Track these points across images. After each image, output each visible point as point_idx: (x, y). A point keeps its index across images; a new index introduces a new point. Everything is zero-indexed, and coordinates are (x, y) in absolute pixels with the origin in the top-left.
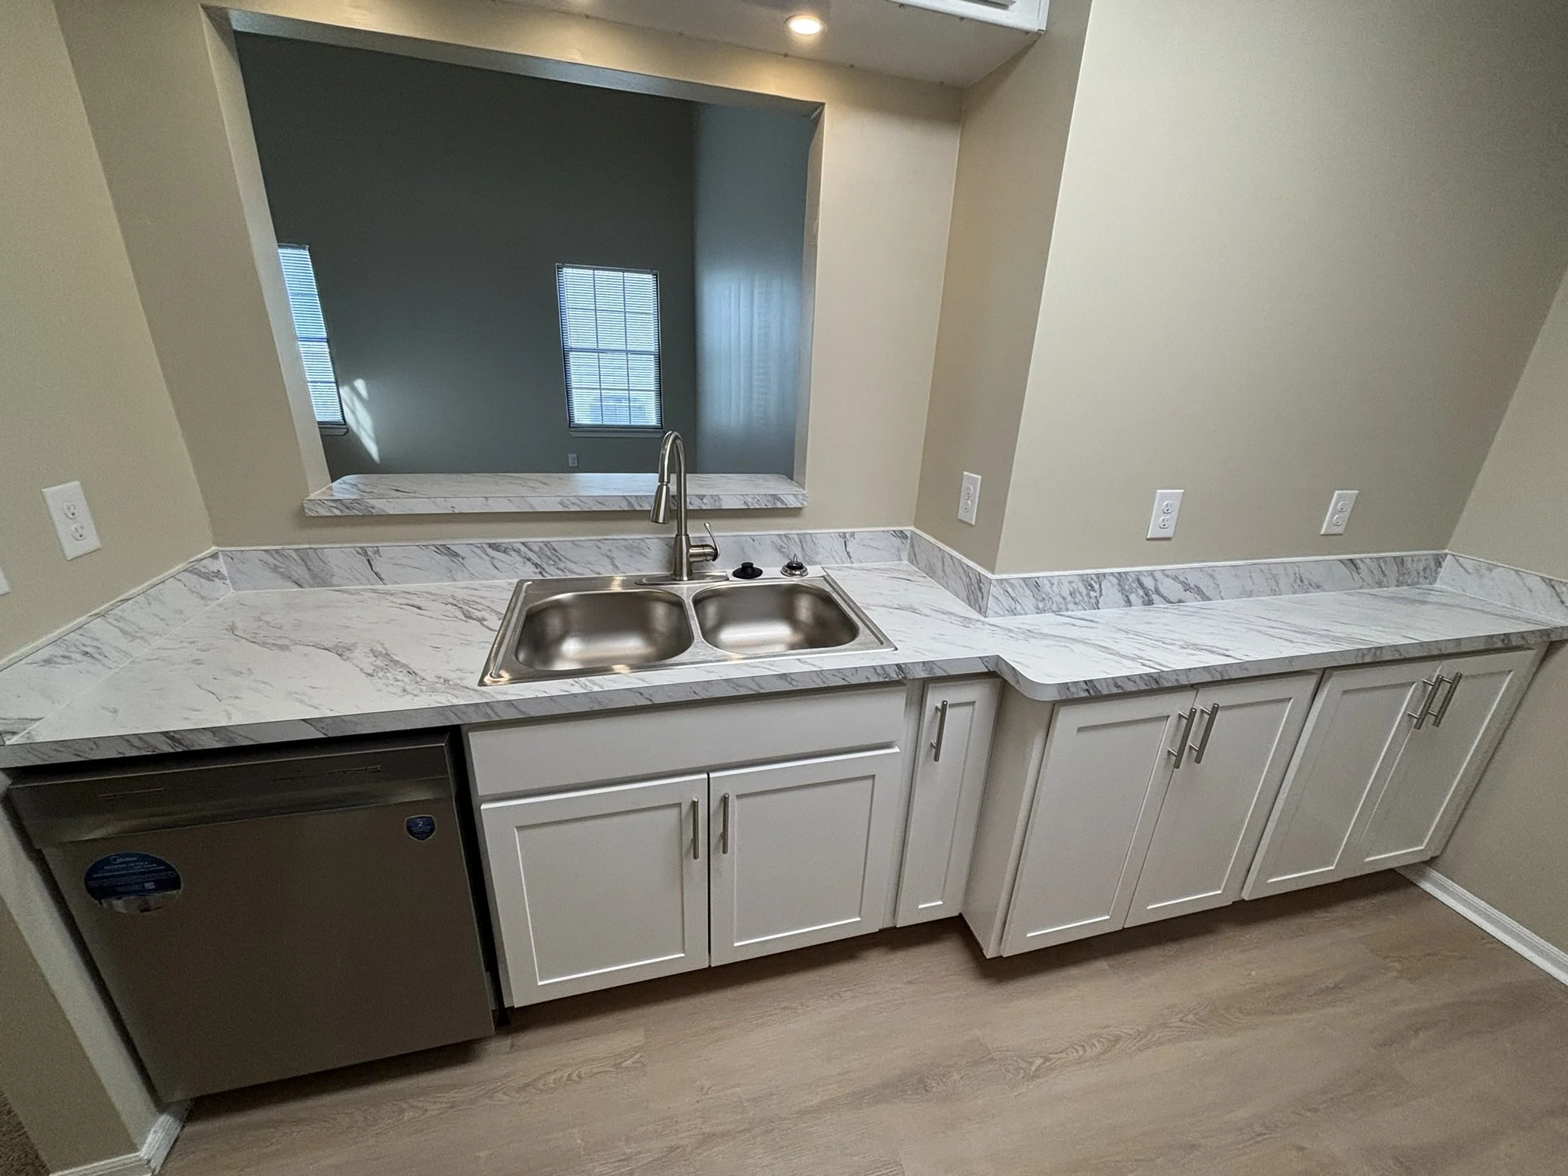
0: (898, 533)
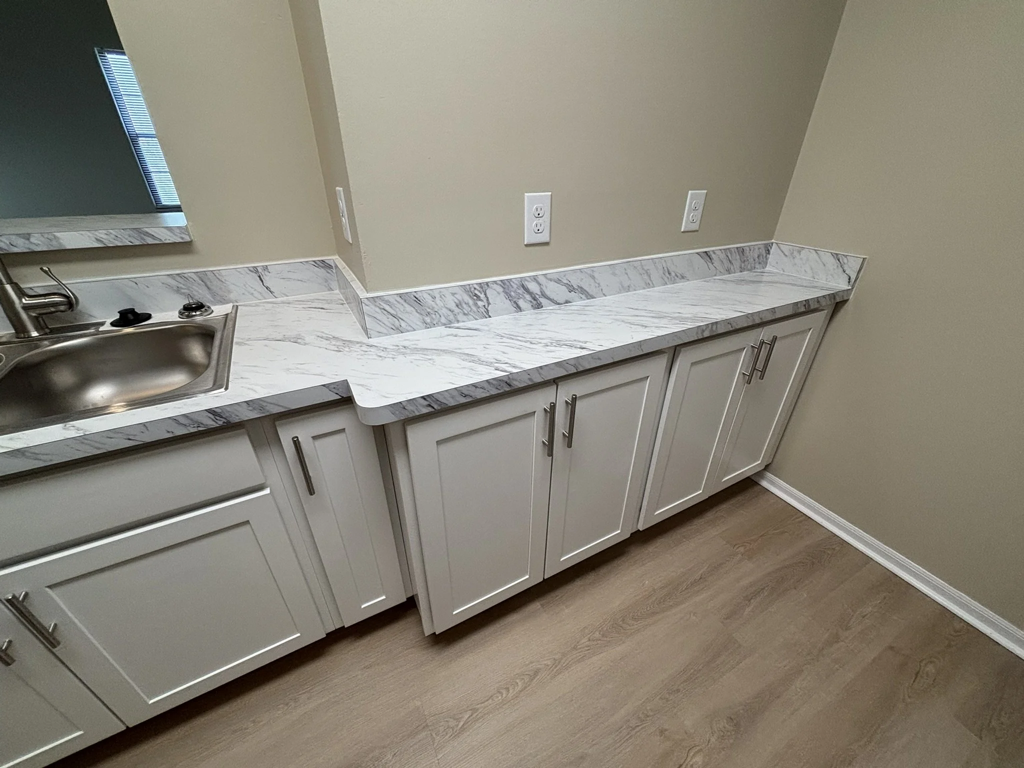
0: (318, 262)
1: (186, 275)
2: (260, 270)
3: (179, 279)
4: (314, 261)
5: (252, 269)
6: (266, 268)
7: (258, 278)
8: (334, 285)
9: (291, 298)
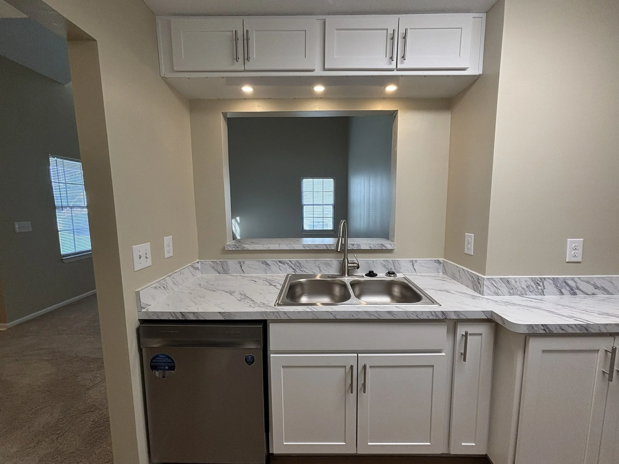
0: (436, 261)
1: (389, 261)
2: (414, 261)
3: (386, 262)
4: (435, 260)
5: (411, 261)
6: (416, 261)
7: (412, 265)
8: (441, 271)
9: (422, 274)
